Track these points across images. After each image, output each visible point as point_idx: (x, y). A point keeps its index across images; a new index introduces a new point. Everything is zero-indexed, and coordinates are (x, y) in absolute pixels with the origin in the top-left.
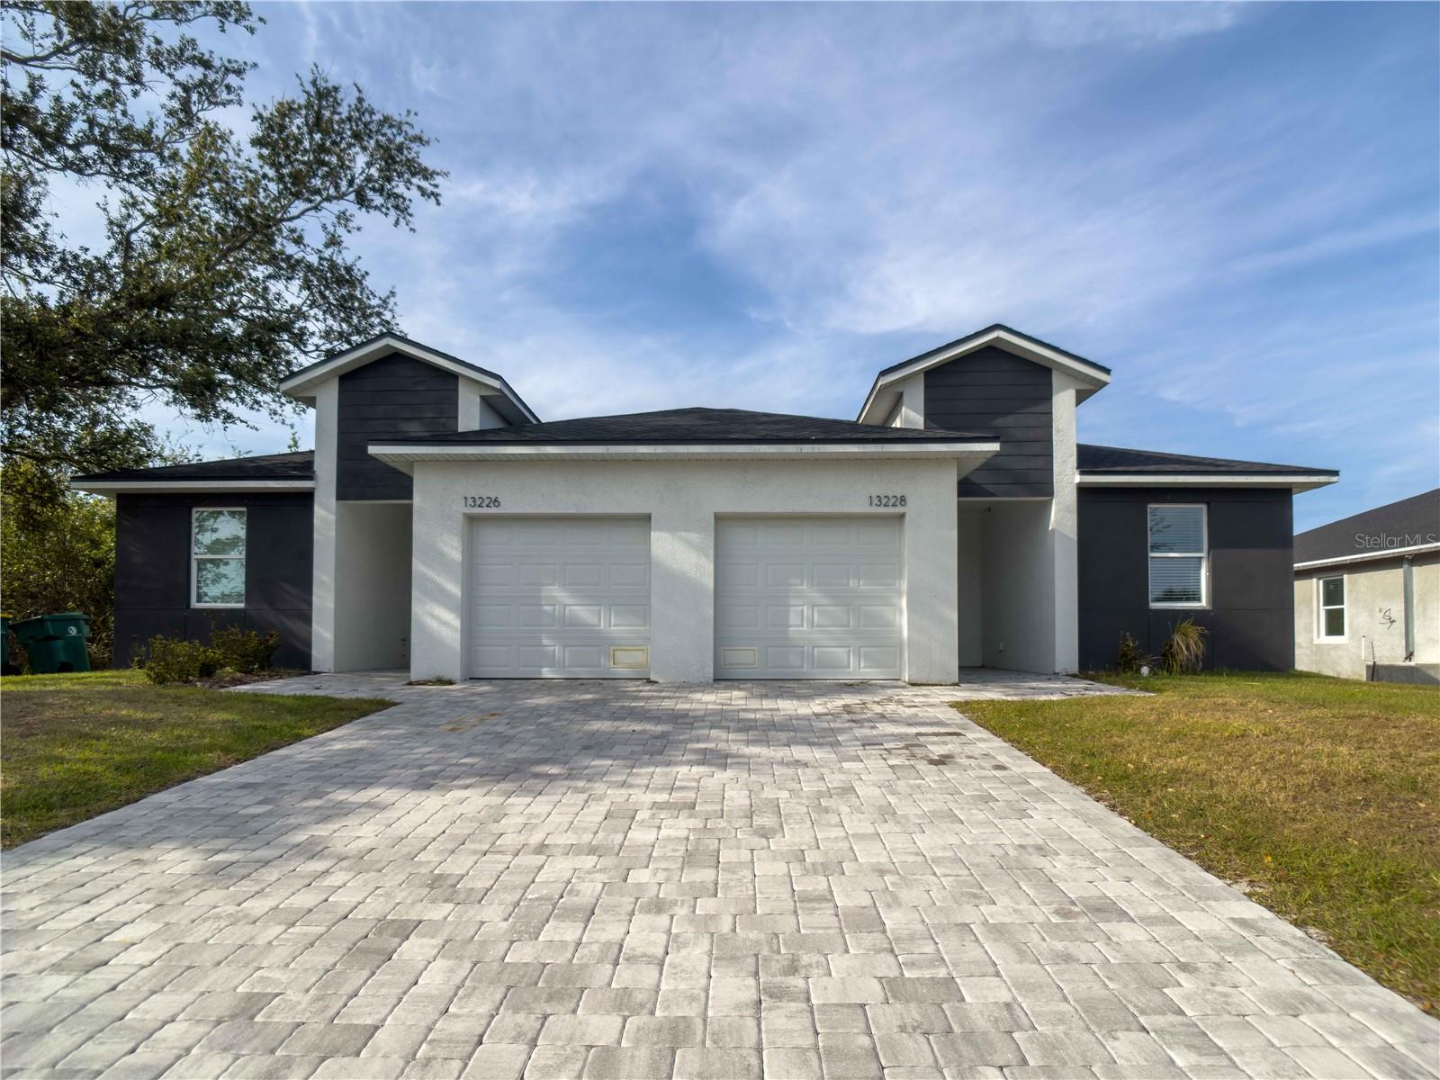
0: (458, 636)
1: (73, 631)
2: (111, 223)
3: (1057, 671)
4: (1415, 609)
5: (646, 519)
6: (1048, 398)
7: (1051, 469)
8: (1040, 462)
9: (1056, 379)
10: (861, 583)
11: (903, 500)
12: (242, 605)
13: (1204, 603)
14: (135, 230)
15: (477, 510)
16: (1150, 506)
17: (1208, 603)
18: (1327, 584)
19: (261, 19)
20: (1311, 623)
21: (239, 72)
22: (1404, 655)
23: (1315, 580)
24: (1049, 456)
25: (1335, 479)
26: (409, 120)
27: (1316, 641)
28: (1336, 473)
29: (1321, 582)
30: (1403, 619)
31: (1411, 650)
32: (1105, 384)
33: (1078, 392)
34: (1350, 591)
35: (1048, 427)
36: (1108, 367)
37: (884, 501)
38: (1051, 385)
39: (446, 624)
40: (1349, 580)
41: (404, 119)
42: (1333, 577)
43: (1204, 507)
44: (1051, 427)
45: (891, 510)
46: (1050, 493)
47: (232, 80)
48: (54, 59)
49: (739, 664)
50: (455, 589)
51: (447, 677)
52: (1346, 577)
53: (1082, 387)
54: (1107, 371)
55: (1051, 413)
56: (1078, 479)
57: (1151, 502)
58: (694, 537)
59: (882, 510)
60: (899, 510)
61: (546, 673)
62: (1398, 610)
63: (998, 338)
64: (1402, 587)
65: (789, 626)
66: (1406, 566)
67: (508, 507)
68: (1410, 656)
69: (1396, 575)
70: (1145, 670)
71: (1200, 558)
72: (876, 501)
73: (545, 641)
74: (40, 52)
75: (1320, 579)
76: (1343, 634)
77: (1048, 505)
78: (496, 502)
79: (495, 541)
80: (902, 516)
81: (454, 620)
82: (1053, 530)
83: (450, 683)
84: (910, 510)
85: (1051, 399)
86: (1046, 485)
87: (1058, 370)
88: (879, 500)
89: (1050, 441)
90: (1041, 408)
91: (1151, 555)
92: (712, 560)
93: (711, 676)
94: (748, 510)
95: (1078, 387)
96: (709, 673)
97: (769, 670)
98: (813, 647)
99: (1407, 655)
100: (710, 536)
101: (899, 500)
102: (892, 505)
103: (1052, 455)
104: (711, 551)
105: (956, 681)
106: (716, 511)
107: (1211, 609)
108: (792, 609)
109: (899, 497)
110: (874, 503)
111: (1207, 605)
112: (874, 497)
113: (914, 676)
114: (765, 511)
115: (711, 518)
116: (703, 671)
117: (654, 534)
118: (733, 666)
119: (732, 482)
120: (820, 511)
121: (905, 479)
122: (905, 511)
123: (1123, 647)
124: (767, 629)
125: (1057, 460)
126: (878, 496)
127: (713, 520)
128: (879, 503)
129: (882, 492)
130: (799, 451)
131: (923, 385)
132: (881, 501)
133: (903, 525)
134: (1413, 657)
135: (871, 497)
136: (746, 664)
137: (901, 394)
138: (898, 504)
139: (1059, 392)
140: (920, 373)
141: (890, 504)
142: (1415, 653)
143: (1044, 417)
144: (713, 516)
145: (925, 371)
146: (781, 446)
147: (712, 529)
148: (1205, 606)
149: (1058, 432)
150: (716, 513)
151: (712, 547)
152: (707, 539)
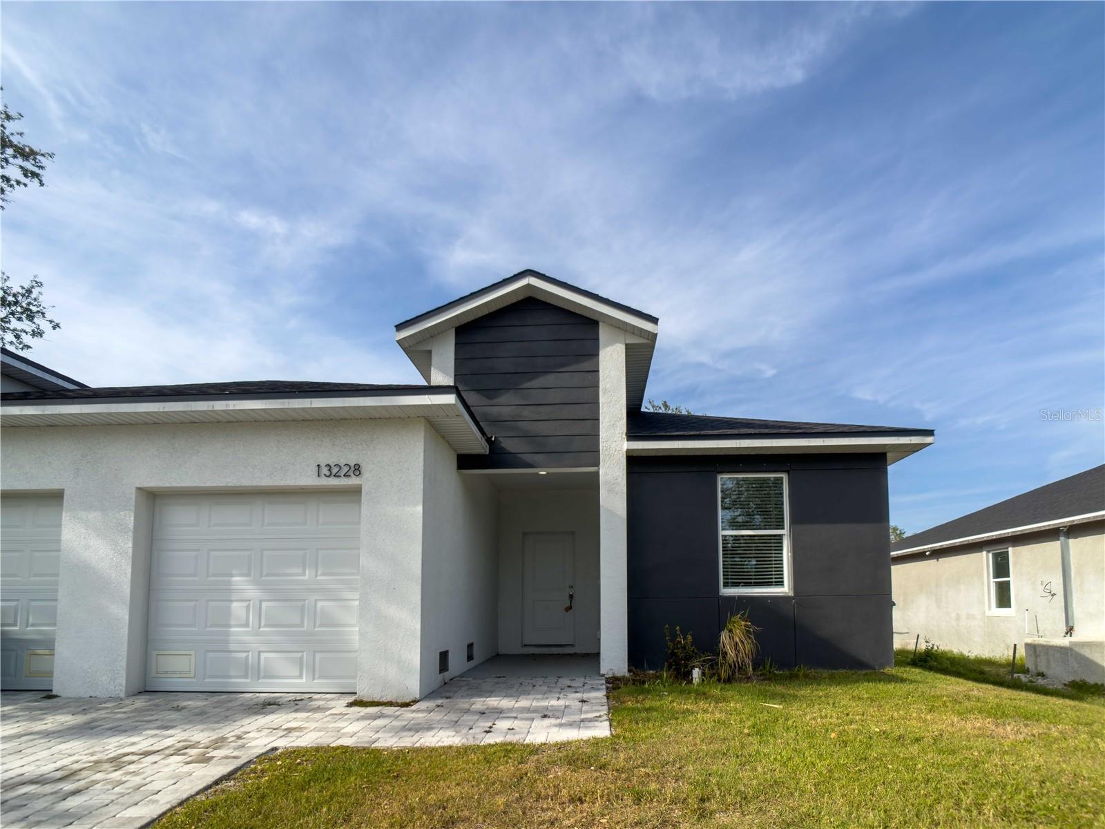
4: (1073, 582)
6: (594, 354)
7: (597, 436)
8: (585, 427)
9: (604, 333)
10: (319, 573)
11: (357, 469)
13: (786, 589)
16: (720, 477)
17: (790, 588)
18: (996, 556)
20: (983, 595)
22: (1065, 629)
23: (984, 553)
24: (595, 419)
25: (929, 440)
27: (988, 613)
28: (930, 433)
29: (990, 555)
30: (1062, 593)
31: (1071, 624)
32: (654, 336)
33: (627, 347)
34: (1015, 564)
35: (595, 386)
36: (654, 315)
37: (335, 470)
38: (598, 339)
40: (1014, 553)
42: (999, 549)
43: (785, 476)
44: (597, 387)
45: (343, 482)
49: (174, 672)
52: (1010, 550)
53: (632, 341)
54: (655, 320)
55: (598, 371)
56: (626, 445)
57: (720, 473)
58: (113, 515)
59: (333, 482)
60: (353, 481)
62: (1058, 586)
63: (529, 285)
64: (1060, 561)
65: (229, 626)
66: (1062, 538)
68: (1070, 631)
69: (1053, 548)
70: (696, 673)
71: (782, 536)
72: (325, 471)
75: (989, 552)
76: (1010, 607)
80: (356, 492)
82: (601, 506)
84: (366, 481)
85: (598, 355)
86: (592, 453)
87: (604, 322)
88: (329, 470)
89: (597, 403)
90: (586, 366)
91: (722, 533)
92: (131, 546)
93: (124, 689)
94: (175, 485)
95: (628, 342)
96: (121, 685)
97: (207, 680)
98: (259, 652)
99: (1067, 633)
100: (130, 517)
101: (353, 469)
102: (344, 475)
103: (599, 419)
104: (131, 534)
105: (418, 696)
106: (138, 486)
107: (793, 595)
108: (235, 604)
109: (352, 465)
110: (322, 474)
111: (789, 590)
112: (323, 465)
113: (366, 690)
114: (194, 485)
115: (132, 494)
116: (114, 682)
117: (65, 516)
118: (166, 675)
119: (158, 450)
120: (259, 484)
121: (362, 444)
122: (360, 483)
123: (670, 645)
124: (207, 630)
125: (604, 424)
126: (329, 465)
127: (134, 496)
128: (328, 474)
129: (333, 460)
130: (211, 409)
131: (454, 342)
132: (333, 471)
133: (359, 502)
134: (1073, 635)
135: (318, 465)
136: (180, 673)
137: (430, 352)
138: (352, 475)
139: (606, 346)
140: (450, 329)
141: (342, 474)
142: (1075, 628)
143: (589, 376)
144: (134, 491)
145: (456, 326)
146: (190, 403)
147: (133, 508)
148: (787, 591)
149: (604, 393)
150: (139, 489)
151: (132, 530)
152: (128, 521)
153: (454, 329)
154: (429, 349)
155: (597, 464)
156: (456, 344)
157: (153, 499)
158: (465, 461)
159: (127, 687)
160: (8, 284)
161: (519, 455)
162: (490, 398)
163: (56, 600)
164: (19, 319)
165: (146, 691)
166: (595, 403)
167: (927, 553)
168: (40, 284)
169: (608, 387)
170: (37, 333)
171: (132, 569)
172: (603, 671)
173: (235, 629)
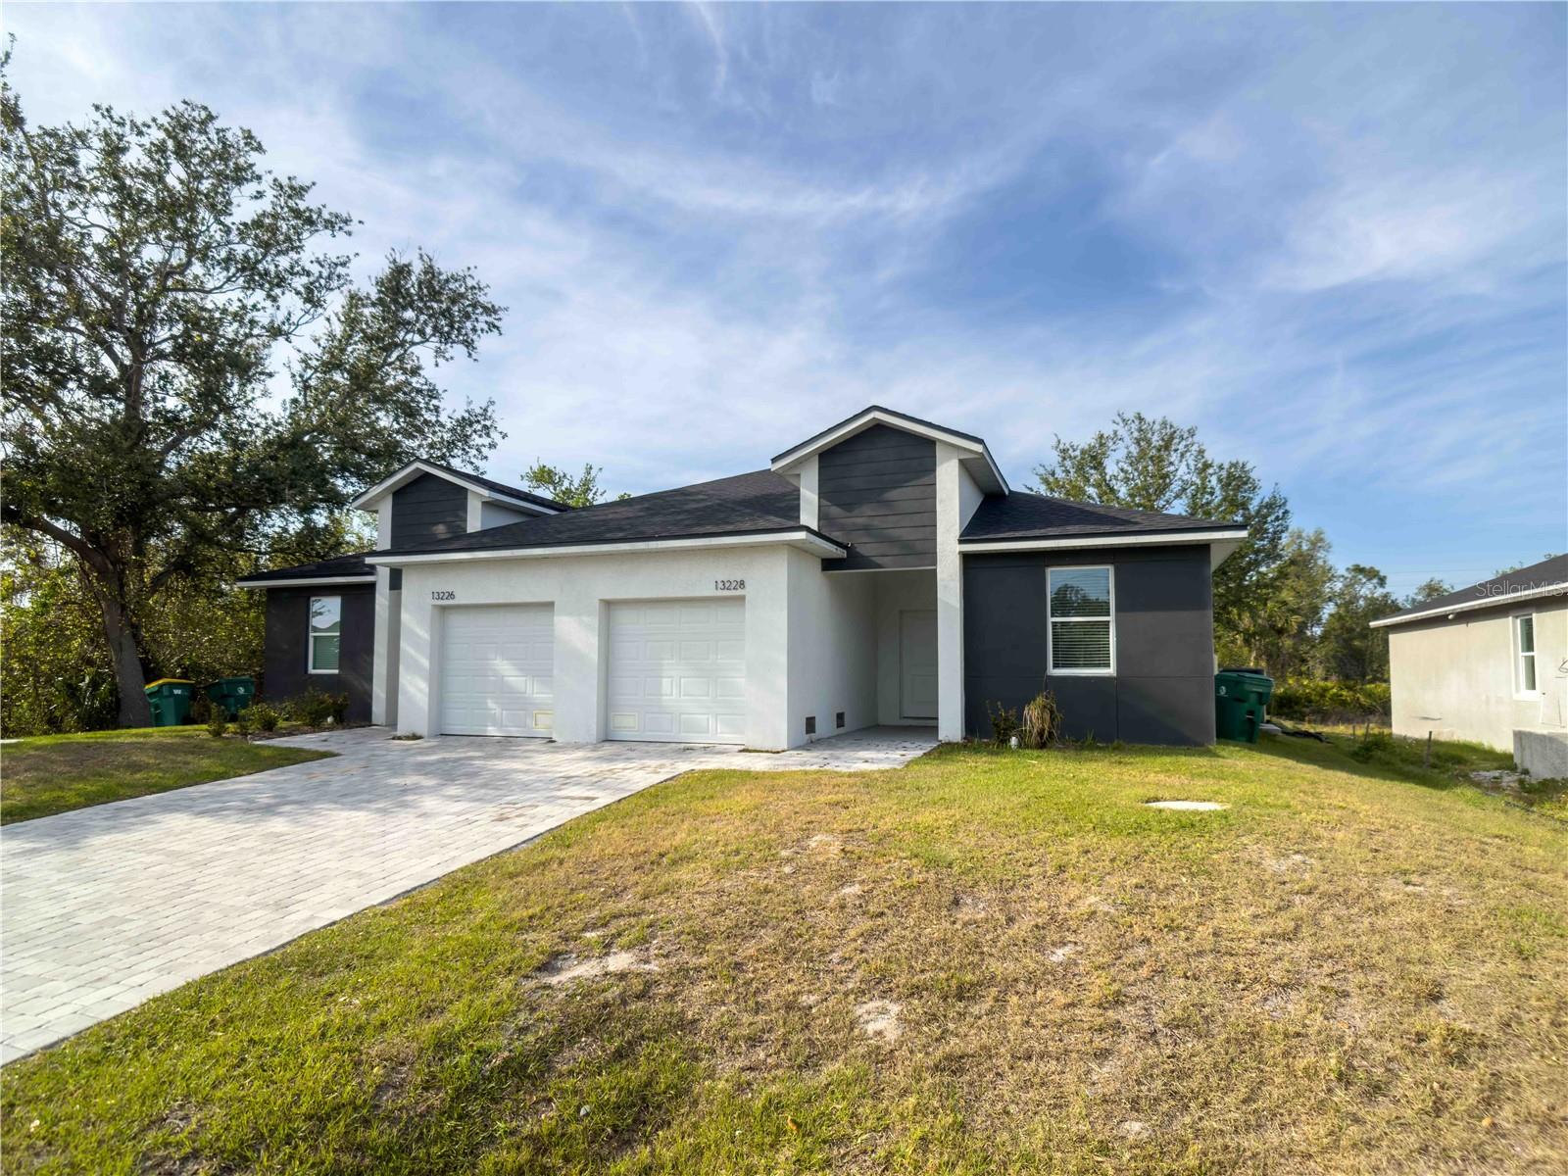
0: (427, 699)
1: (241, 690)
2: (294, 376)
5: (549, 606)
6: (931, 470)
7: (935, 540)
8: (925, 532)
9: (939, 452)
10: (719, 657)
11: (742, 584)
12: (336, 671)
13: (1111, 669)
14: (310, 378)
15: (440, 602)
16: (1049, 570)
17: (1117, 669)
18: (1521, 624)
19: (360, 222)
20: (1510, 673)
21: (343, 264)
23: (1510, 618)
26: (470, 273)
27: (1516, 697)
29: (1518, 621)
34: (1539, 634)
35: (932, 498)
37: (727, 585)
38: (934, 457)
39: (420, 690)
40: (1537, 621)
41: (467, 273)
42: (1524, 615)
43: (1111, 568)
44: (935, 498)
45: (733, 593)
46: (933, 563)
47: (340, 270)
48: (226, 286)
49: (623, 727)
50: (425, 663)
51: (419, 733)
52: (1536, 616)
53: (966, 457)
55: (935, 484)
56: (959, 548)
57: (1048, 566)
58: (585, 619)
59: (726, 593)
60: (739, 592)
61: (491, 730)
63: (874, 419)
65: (662, 696)
67: (459, 600)
70: (1013, 740)
71: (1107, 622)
72: (720, 585)
73: (491, 704)
74: (218, 284)
75: (1517, 617)
76: (1536, 689)
78: (451, 595)
79: (459, 624)
80: (742, 598)
81: (424, 686)
82: (938, 599)
83: (420, 738)
84: (748, 591)
85: (934, 470)
86: (931, 555)
87: (940, 447)
88: (723, 584)
89: (934, 512)
90: (926, 480)
91: (1051, 620)
92: (597, 639)
93: (595, 738)
94: (623, 597)
95: (962, 457)
96: (593, 735)
97: (647, 733)
98: (680, 714)
100: (596, 619)
101: (739, 584)
102: (734, 588)
103: (936, 526)
104: (596, 632)
105: (786, 748)
106: (601, 597)
107: (1116, 676)
108: (664, 680)
109: (739, 581)
110: (719, 588)
111: (1115, 671)
112: (719, 581)
113: (750, 742)
114: (636, 596)
115: (596, 603)
116: (588, 732)
117: (556, 619)
118: (620, 729)
119: (611, 573)
120: (677, 596)
121: (745, 566)
122: (744, 593)
123: (992, 717)
124: (647, 698)
125: (941, 529)
126: (723, 581)
127: (598, 605)
128: (723, 587)
129: (726, 577)
131: (817, 467)
132: (725, 585)
133: (743, 605)
135: (716, 581)
136: (629, 728)
137: (799, 475)
138: (739, 588)
139: (942, 463)
140: (815, 458)
141: (732, 587)
143: (928, 489)
144: (598, 602)
145: (820, 455)
147: (597, 613)
148: (1113, 672)
149: (941, 503)
150: (601, 600)
151: (597, 629)
152: (594, 621)
153: (817, 457)
154: (798, 473)
155: (935, 564)
156: (819, 465)
157: (609, 605)
158: (829, 564)
159: (597, 736)
160: (472, 406)
161: (869, 557)
162: (850, 511)
163: (551, 677)
164: (480, 436)
165: (610, 740)
167: (1450, 617)
168: (492, 403)
169: (944, 497)
170: (492, 446)
172: (940, 738)
173: (665, 698)
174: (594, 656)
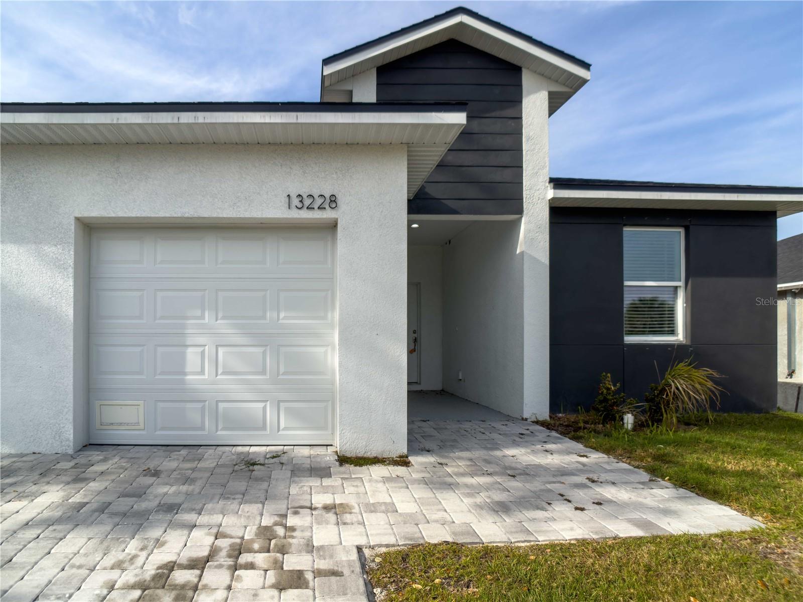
3: (525, 417)
4: (797, 334)
6: (516, 101)
7: (520, 183)
8: (507, 174)
9: (527, 79)
10: (282, 315)
11: (333, 201)
13: (680, 336)
16: (626, 229)
17: (686, 337)
24: (518, 167)
31: (793, 368)
32: (584, 81)
33: (552, 95)
35: (518, 133)
37: (307, 202)
38: (520, 86)
43: (682, 231)
44: (520, 134)
45: (316, 215)
46: (520, 211)
49: (121, 424)
53: (556, 88)
54: (586, 66)
55: (521, 118)
56: (551, 193)
57: (625, 225)
58: (49, 249)
59: (305, 214)
60: (328, 214)
63: (461, 24)
65: (185, 374)
68: (791, 374)
70: (629, 419)
71: (676, 288)
72: (296, 202)
77: (516, 224)
80: (332, 227)
82: (522, 253)
84: (342, 215)
85: (521, 102)
86: (515, 201)
87: (528, 68)
88: (301, 201)
89: (520, 150)
90: (509, 112)
91: (627, 283)
92: (72, 284)
93: (71, 444)
94: (121, 214)
95: (551, 90)
96: (68, 440)
97: (158, 433)
98: (217, 402)
99: (789, 375)
100: (69, 250)
101: (328, 201)
102: (319, 208)
103: (522, 167)
104: (71, 270)
105: (405, 452)
106: (77, 215)
107: (690, 344)
108: (190, 350)
109: (327, 196)
110: (293, 205)
111: (684, 338)
112: (294, 196)
113: (348, 445)
114: (144, 215)
115: (71, 226)
116: (59, 436)
118: (111, 427)
119: (99, 174)
120: (221, 216)
121: (336, 172)
122: (336, 217)
124: (156, 377)
125: (527, 172)
126: (300, 195)
127: (73, 227)
128: (300, 205)
129: (304, 190)
130: (176, 121)
131: (375, 82)
132: (304, 202)
134: (793, 376)
135: (289, 195)
136: (128, 424)
137: (350, 93)
138: (327, 207)
139: (530, 93)
140: (371, 68)
141: (316, 207)
142: (796, 371)
143: (512, 123)
144: (73, 222)
145: (378, 66)
146: (150, 114)
147: (72, 240)
148: (682, 339)
149: (528, 140)
150: (78, 219)
151: (72, 266)
152: (68, 256)
153: (376, 69)
154: (350, 88)
155: (520, 213)
156: (377, 84)
159: (75, 442)
161: (443, 201)
165: (90, 444)
166: (519, 149)
169: (531, 134)
171: (74, 310)
172: (526, 415)
173: (189, 377)
174: (67, 309)
